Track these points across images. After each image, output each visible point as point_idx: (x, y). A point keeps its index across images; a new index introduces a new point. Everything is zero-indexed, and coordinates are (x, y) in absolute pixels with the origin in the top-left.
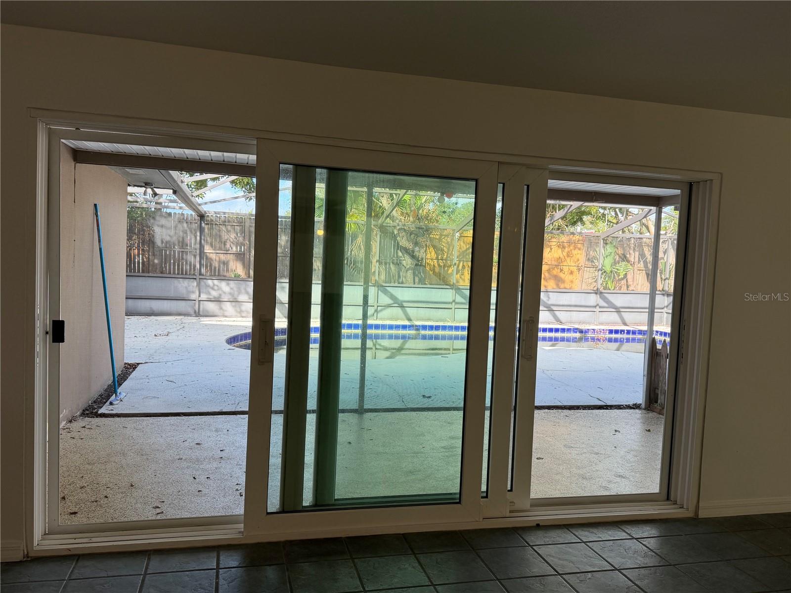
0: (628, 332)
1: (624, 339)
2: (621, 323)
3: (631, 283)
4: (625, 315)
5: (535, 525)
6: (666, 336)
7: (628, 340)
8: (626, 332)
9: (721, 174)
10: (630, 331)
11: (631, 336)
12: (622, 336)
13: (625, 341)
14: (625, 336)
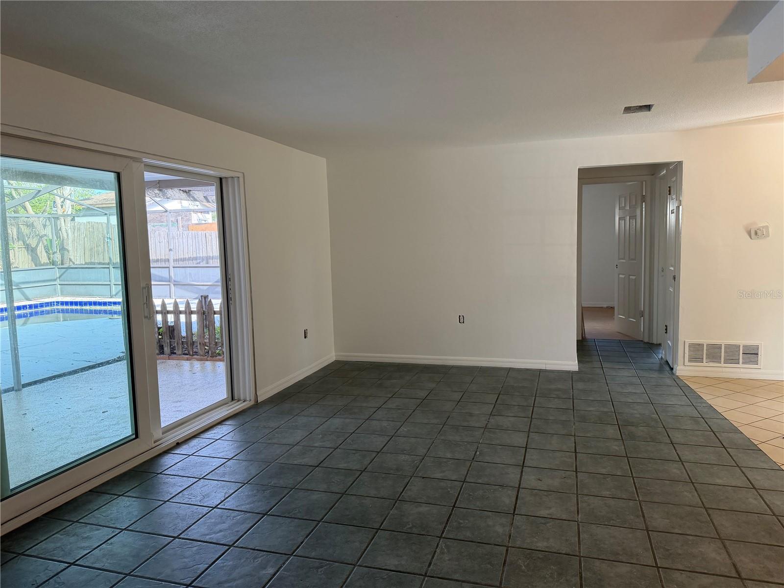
0: (31, 307)
1: (27, 314)
2: (23, 298)
3: (14, 261)
4: (27, 291)
5: (175, 444)
6: (68, 305)
7: (31, 314)
8: (28, 306)
9: (243, 173)
10: (32, 305)
11: (33, 310)
12: (24, 311)
13: (29, 315)
14: (28, 311)
